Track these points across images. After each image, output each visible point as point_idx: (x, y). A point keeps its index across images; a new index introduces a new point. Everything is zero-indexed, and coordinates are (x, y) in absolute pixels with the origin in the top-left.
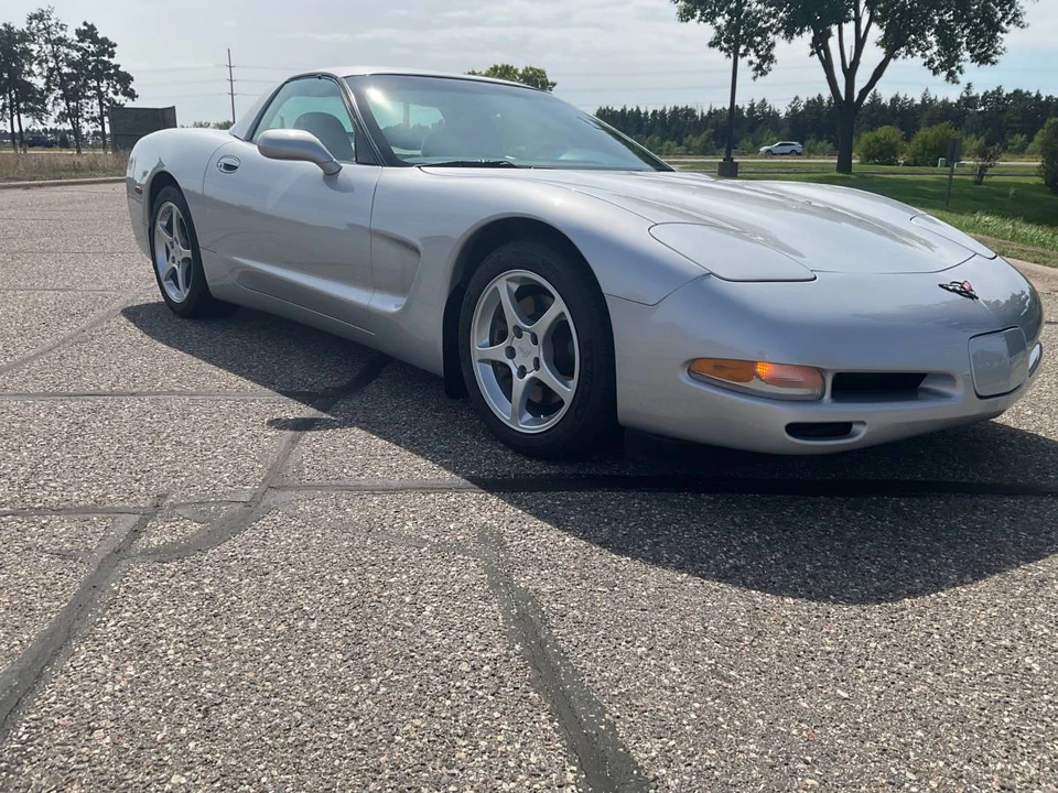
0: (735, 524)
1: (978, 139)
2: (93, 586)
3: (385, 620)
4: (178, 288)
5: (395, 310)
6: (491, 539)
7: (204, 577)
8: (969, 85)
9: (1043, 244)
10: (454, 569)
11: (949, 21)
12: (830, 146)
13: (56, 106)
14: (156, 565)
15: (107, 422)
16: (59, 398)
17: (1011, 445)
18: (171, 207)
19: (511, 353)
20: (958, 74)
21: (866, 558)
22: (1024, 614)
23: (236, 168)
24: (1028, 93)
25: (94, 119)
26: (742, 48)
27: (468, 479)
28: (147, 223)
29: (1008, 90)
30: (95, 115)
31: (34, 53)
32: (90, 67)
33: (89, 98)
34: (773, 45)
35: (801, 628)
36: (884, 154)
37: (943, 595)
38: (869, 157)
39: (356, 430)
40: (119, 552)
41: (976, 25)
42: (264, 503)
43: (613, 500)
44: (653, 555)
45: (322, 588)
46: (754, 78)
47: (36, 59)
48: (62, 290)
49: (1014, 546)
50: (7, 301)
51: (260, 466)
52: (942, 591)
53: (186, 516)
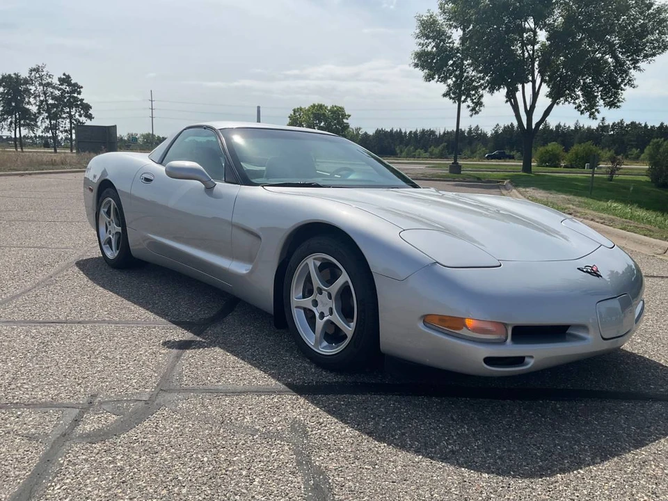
0: (453, 420)
1: (610, 151)
2: (48, 460)
3: (229, 488)
4: (112, 250)
5: (245, 272)
6: (299, 429)
7: (117, 455)
8: (603, 119)
9: (650, 222)
10: (275, 451)
11: (590, 83)
12: (519, 154)
13: (43, 123)
14: (88, 446)
15: (62, 343)
16: (33, 325)
17: (627, 363)
18: (110, 201)
19: (315, 303)
20: (596, 113)
21: (534, 445)
22: (632, 486)
23: (152, 180)
24: (640, 124)
25: (66, 131)
26: (463, 98)
27: (286, 385)
28: (95, 209)
29: (627, 122)
30: (67, 128)
31: (32, 91)
32: (65, 100)
33: (64, 118)
34: (482, 96)
35: (492, 496)
36: (552, 161)
37: (582, 472)
38: (542, 162)
39: (218, 349)
40: (65, 436)
41: (606, 85)
42: (157, 401)
43: (377, 402)
44: (401, 442)
45: (191, 464)
46: (471, 116)
47: (33, 95)
48: (39, 248)
49: (627, 437)
50: (4, 255)
51: (156, 375)
52: (581, 469)
53: (108, 410)
